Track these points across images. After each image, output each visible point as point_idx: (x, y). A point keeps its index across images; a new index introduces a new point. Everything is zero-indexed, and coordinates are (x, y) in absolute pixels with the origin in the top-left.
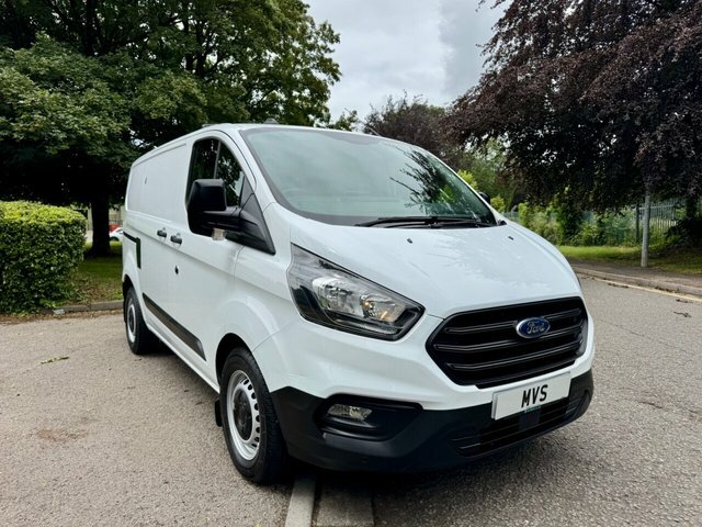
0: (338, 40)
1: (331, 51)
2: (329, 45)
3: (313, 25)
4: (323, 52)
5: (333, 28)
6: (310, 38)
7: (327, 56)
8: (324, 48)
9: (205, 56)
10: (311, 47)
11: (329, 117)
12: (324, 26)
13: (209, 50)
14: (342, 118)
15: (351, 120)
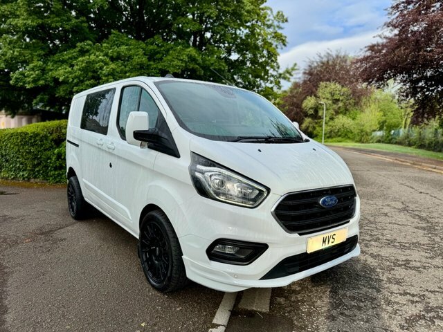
0: (287, 21)
1: (282, 28)
2: (282, 25)
3: (272, 12)
4: (277, 29)
5: (284, 14)
6: (268, 20)
7: (280, 32)
8: (278, 27)
9: (204, 34)
10: (269, 26)
11: (278, 68)
12: (279, 12)
13: (207, 30)
14: (287, 69)
15: (293, 69)
